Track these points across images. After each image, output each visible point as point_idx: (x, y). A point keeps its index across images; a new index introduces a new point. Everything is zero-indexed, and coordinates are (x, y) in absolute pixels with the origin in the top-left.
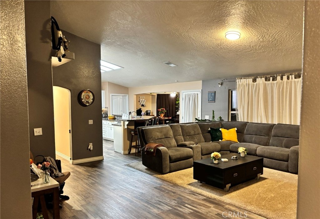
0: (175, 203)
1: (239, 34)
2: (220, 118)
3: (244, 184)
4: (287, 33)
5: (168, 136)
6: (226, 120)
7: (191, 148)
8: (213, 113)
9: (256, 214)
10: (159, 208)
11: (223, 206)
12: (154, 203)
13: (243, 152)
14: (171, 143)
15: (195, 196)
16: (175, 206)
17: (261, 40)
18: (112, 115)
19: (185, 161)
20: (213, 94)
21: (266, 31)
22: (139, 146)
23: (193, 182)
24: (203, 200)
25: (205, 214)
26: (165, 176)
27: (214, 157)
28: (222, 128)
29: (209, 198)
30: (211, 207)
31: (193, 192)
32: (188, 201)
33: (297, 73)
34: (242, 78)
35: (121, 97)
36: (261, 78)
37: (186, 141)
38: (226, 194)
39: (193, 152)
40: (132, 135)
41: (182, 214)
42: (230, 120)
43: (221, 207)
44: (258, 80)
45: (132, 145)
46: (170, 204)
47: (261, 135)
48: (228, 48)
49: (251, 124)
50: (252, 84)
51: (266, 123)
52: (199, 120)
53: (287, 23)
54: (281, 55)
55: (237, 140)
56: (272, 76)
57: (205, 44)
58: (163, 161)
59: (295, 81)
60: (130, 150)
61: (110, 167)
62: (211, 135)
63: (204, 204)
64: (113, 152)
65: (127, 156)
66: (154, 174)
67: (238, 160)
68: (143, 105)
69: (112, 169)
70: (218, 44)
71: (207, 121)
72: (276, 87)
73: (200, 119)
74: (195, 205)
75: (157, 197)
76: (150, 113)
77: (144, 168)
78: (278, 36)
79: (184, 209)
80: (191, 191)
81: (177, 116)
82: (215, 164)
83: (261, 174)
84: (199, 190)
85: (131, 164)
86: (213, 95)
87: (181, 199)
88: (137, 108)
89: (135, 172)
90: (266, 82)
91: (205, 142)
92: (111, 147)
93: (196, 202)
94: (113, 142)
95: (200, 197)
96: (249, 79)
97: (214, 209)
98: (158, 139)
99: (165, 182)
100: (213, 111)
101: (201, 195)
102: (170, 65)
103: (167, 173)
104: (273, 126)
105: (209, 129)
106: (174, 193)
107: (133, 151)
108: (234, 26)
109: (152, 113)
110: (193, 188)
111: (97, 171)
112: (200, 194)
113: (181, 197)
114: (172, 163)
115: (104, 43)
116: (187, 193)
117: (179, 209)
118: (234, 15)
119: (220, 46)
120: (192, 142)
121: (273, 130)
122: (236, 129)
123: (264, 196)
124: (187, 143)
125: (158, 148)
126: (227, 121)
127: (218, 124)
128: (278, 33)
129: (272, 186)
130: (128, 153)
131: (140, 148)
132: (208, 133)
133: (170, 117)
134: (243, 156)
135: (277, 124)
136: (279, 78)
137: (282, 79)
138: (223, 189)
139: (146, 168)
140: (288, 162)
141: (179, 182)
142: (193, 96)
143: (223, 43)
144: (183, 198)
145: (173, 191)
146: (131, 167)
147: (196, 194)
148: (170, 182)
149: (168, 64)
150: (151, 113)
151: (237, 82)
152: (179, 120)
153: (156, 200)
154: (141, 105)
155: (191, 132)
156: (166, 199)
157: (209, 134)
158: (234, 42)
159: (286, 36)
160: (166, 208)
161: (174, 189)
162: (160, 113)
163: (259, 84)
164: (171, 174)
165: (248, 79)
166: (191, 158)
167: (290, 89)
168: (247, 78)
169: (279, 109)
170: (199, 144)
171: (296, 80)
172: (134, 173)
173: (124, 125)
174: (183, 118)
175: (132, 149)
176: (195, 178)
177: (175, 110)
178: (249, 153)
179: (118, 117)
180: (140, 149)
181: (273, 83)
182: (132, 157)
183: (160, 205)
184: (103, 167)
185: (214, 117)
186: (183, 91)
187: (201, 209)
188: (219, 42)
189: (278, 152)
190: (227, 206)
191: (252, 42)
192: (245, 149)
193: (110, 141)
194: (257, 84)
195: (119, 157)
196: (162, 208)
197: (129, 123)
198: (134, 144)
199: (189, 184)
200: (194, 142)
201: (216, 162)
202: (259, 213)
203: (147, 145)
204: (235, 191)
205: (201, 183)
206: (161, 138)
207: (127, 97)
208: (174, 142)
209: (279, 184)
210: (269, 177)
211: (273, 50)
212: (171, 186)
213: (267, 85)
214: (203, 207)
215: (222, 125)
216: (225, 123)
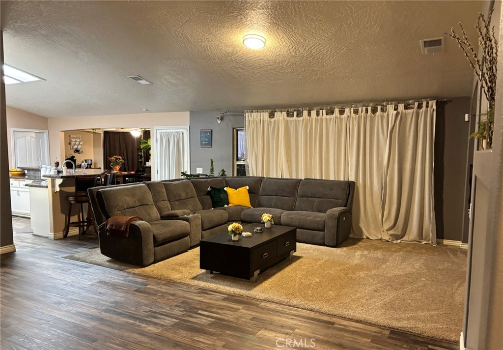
0: (180, 311)
1: (264, 41)
2: (223, 171)
3: (274, 268)
4: (329, 47)
5: (145, 202)
6: (229, 174)
7: (187, 220)
8: (212, 164)
9: (305, 309)
10: (156, 324)
11: (257, 305)
12: (144, 317)
13: (269, 220)
14: (151, 214)
15: (210, 296)
16: (183, 316)
17: (293, 53)
18: (18, 168)
19: (178, 241)
20: (208, 134)
21: (302, 41)
22: (83, 222)
23: (198, 273)
24: (223, 300)
25: (235, 321)
26: (147, 269)
27: (233, 231)
28: (227, 187)
29: (232, 296)
30: (239, 309)
31: (202, 289)
32: (200, 306)
33: (329, 107)
34: (254, 111)
35: (34, 135)
36: (281, 112)
37: (174, 210)
38: (255, 287)
39: (190, 227)
40: (71, 204)
41: (199, 327)
42: (235, 175)
43: (254, 307)
44: (277, 115)
45: (71, 222)
46: (172, 314)
47: (284, 195)
48: (242, 62)
49: (269, 179)
50: (268, 120)
51: (289, 178)
52: (187, 175)
53: (332, 33)
54: (314, 80)
55: (249, 204)
56: (296, 109)
57: (209, 51)
58: (143, 245)
59: (326, 119)
60: (67, 230)
61: (34, 264)
62: (212, 198)
63: (227, 306)
64: (30, 235)
65: (64, 241)
66: (126, 269)
67: (263, 234)
68: (77, 151)
69: (39, 267)
70: (228, 53)
71: (201, 176)
72: (302, 126)
73: (189, 174)
74: (215, 310)
75: (146, 305)
76: (91, 164)
77: (105, 260)
78: (316, 50)
79: (198, 319)
80: (200, 289)
81: (146, 170)
82: (234, 241)
83: (294, 251)
84: (213, 286)
85: (77, 256)
86: (209, 136)
87: (187, 303)
88: (66, 156)
89: (89, 267)
90: (288, 118)
91: (203, 209)
92: (22, 227)
93: (214, 304)
94: (29, 218)
95: (219, 297)
96: (264, 113)
97: (245, 311)
98: (128, 208)
99: (151, 279)
100: (212, 161)
101: (218, 292)
102: (139, 81)
103: (150, 265)
104: (299, 181)
105: (209, 189)
106: (172, 295)
107: (74, 231)
108: (259, 27)
109: (95, 164)
110: (202, 284)
111: (8, 273)
112: (215, 292)
113: (187, 300)
114: (157, 246)
115: (12, 29)
116: (195, 293)
117: (190, 319)
118: (263, 9)
119: (230, 56)
120: (186, 211)
121: (299, 188)
122: (248, 188)
123: (308, 283)
124: (178, 212)
125: (133, 223)
126: (232, 176)
127: (221, 181)
128: (317, 46)
129: (312, 266)
130: (62, 237)
131: (86, 225)
132: (207, 195)
133: (133, 171)
134: (269, 227)
135: (304, 179)
136: (305, 113)
137: (309, 114)
138: (249, 279)
139: (108, 258)
140: (324, 231)
141: (175, 276)
142: (176, 135)
143: (237, 52)
144: (190, 301)
145: (170, 292)
146: (77, 259)
147: (210, 293)
148: (160, 279)
149: (136, 79)
150: (93, 164)
151: (245, 117)
152: (151, 175)
153: (147, 311)
154: (73, 151)
155: (181, 194)
156: (163, 306)
157: (209, 196)
158: (253, 51)
159: (327, 51)
160: (168, 321)
161: (171, 288)
162: (112, 164)
163: (278, 121)
164: (156, 265)
165: (262, 113)
166: (187, 236)
167: (320, 129)
168: (260, 111)
169: (306, 158)
170: (198, 213)
171: (328, 117)
172: (87, 269)
173: (53, 186)
174: (157, 173)
175: (70, 227)
176: (202, 267)
177: (138, 160)
178: (277, 222)
179: (31, 172)
180: (85, 227)
181: (298, 121)
182: (73, 244)
183: (155, 318)
184: (19, 265)
185: (212, 170)
186: (158, 127)
187: (227, 315)
188: (230, 50)
189: (311, 218)
190: (263, 304)
191: (279, 55)
192: (271, 216)
193: (17, 216)
194: (275, 121)
195: (45, 244)
196: (162, 323)
197: (63, 181)
198: (74, 219)
199: (194, 278)
200: (188, 211)
201: (236, 238)
202: (309, 307)
203: (110, 220)
204: (265, 279)
205: (212, 273)
206: (133, 206)
207: (46, 135)
208: (155, 213)
209: (319, 263)
210: (303, 255)
211: (305, 71)
212: (163, 284)
213: (289, 123)
214: (228, 310)
215: (226, 182)
216: (231, 180)
